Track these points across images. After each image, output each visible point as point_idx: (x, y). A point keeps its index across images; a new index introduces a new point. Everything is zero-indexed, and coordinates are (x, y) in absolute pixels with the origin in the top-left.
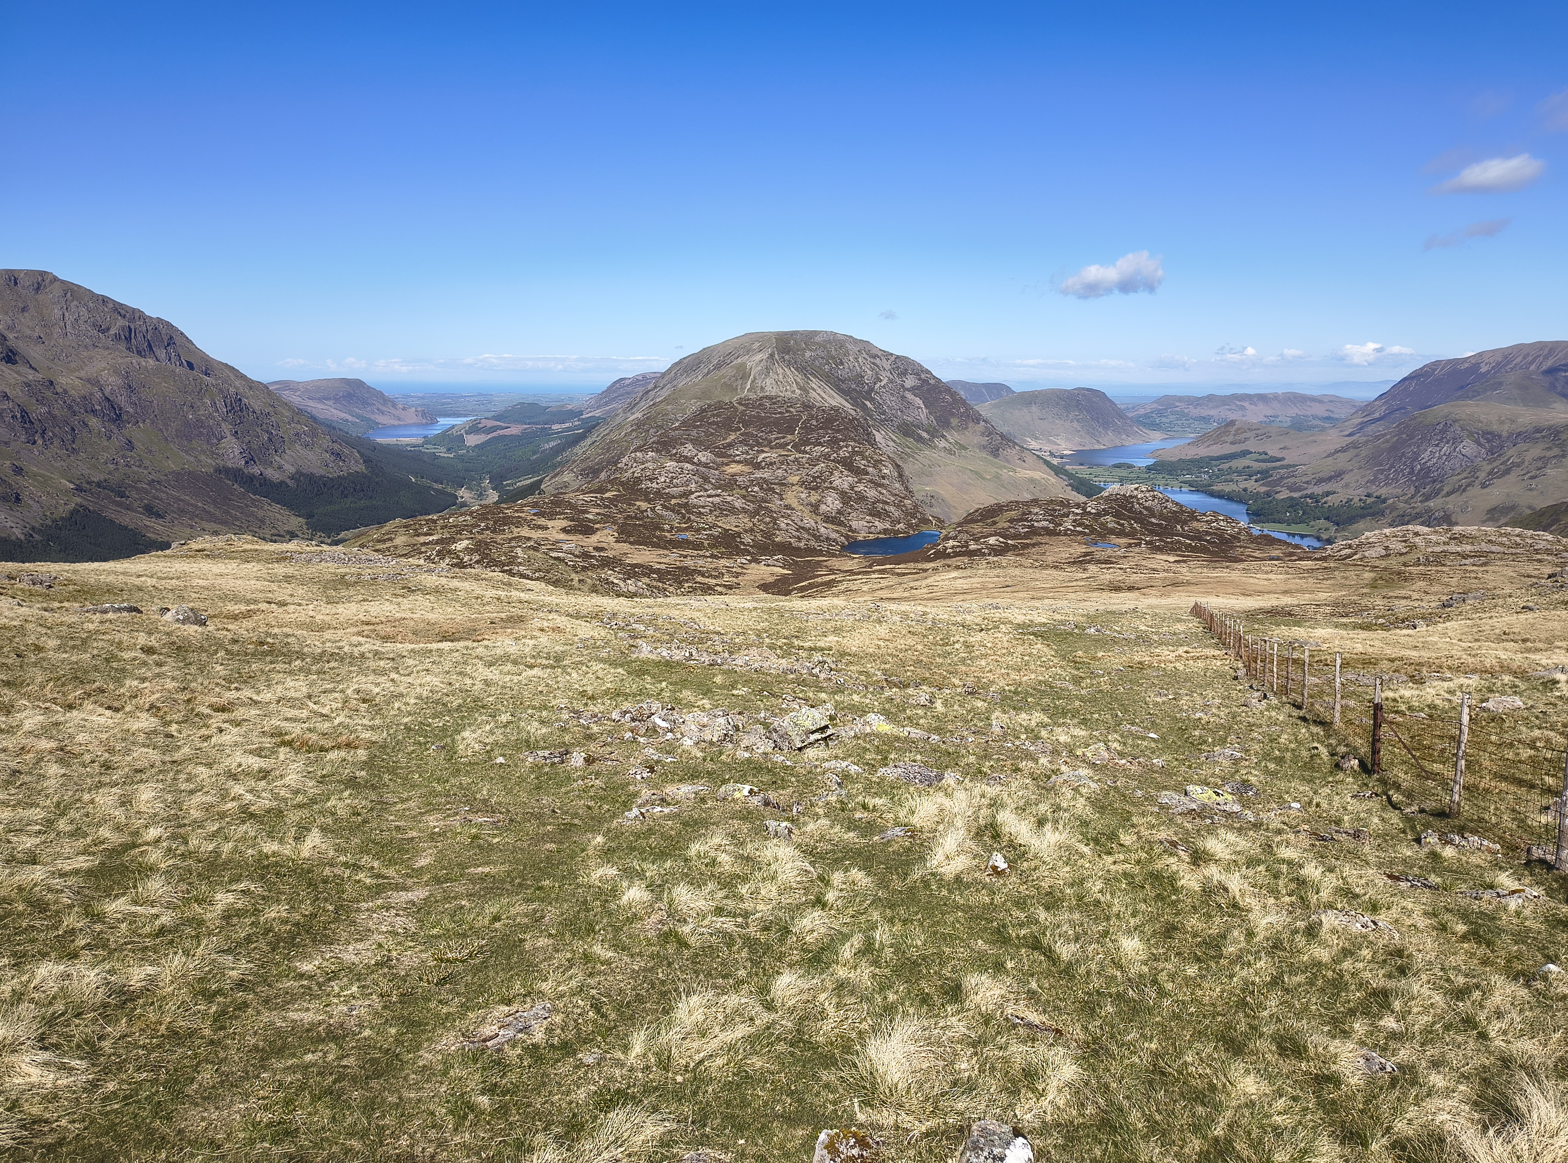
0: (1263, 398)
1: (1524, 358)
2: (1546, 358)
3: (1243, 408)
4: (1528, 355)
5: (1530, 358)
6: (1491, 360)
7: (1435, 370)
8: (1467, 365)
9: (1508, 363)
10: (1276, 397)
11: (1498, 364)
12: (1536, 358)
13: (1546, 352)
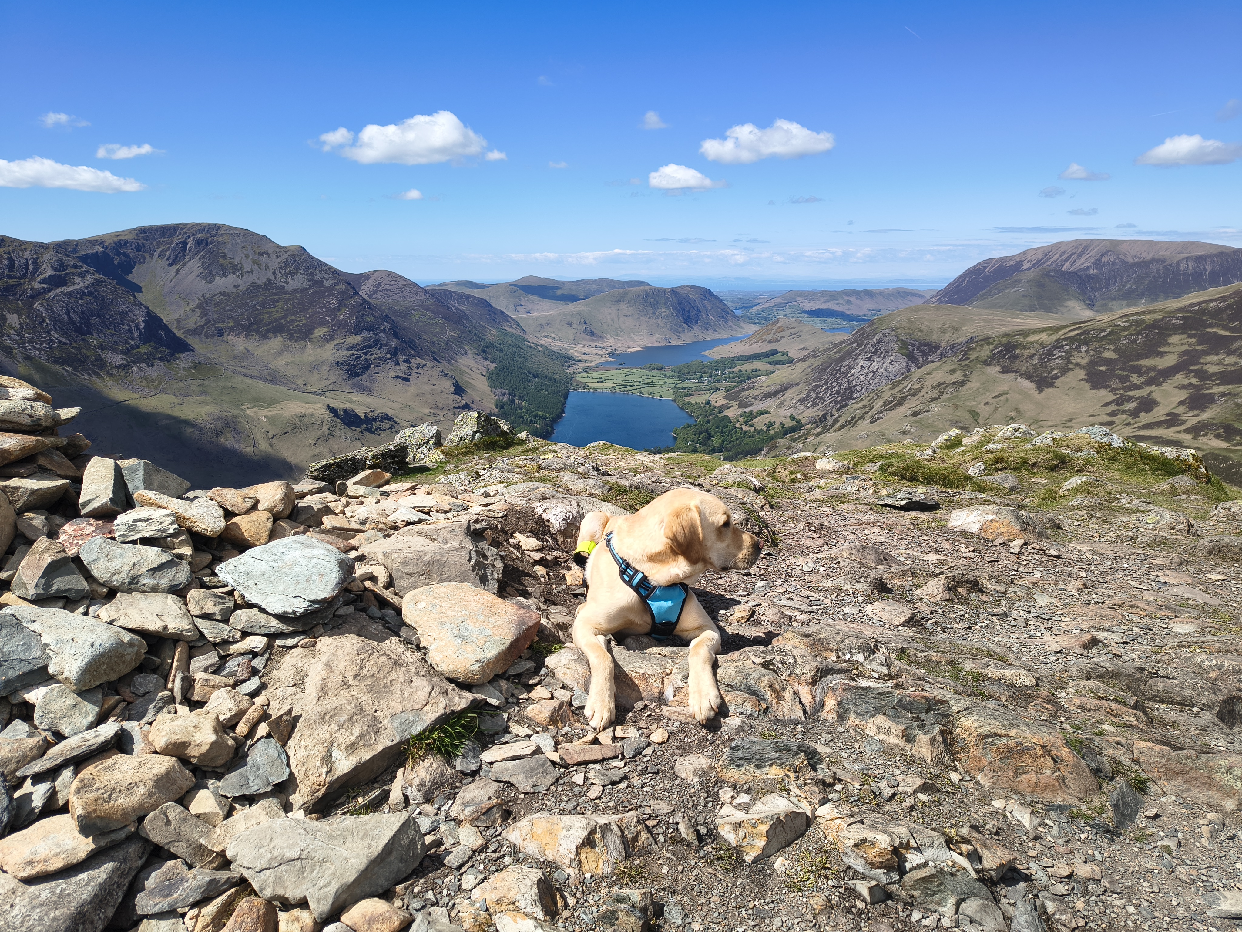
0: (869, 294)
1: (1061, 256)
2: (1080, 255)
3: (849, 302)
4: (1064, 252)
5: (1066, 256)
6: (1033, 257)
7: (985, 268)
8: (1012, 263)
9: (1047, 260)
10: (881, 293)
11: (1039, 261)
12: (1071, 256)
13: (1080, 250)
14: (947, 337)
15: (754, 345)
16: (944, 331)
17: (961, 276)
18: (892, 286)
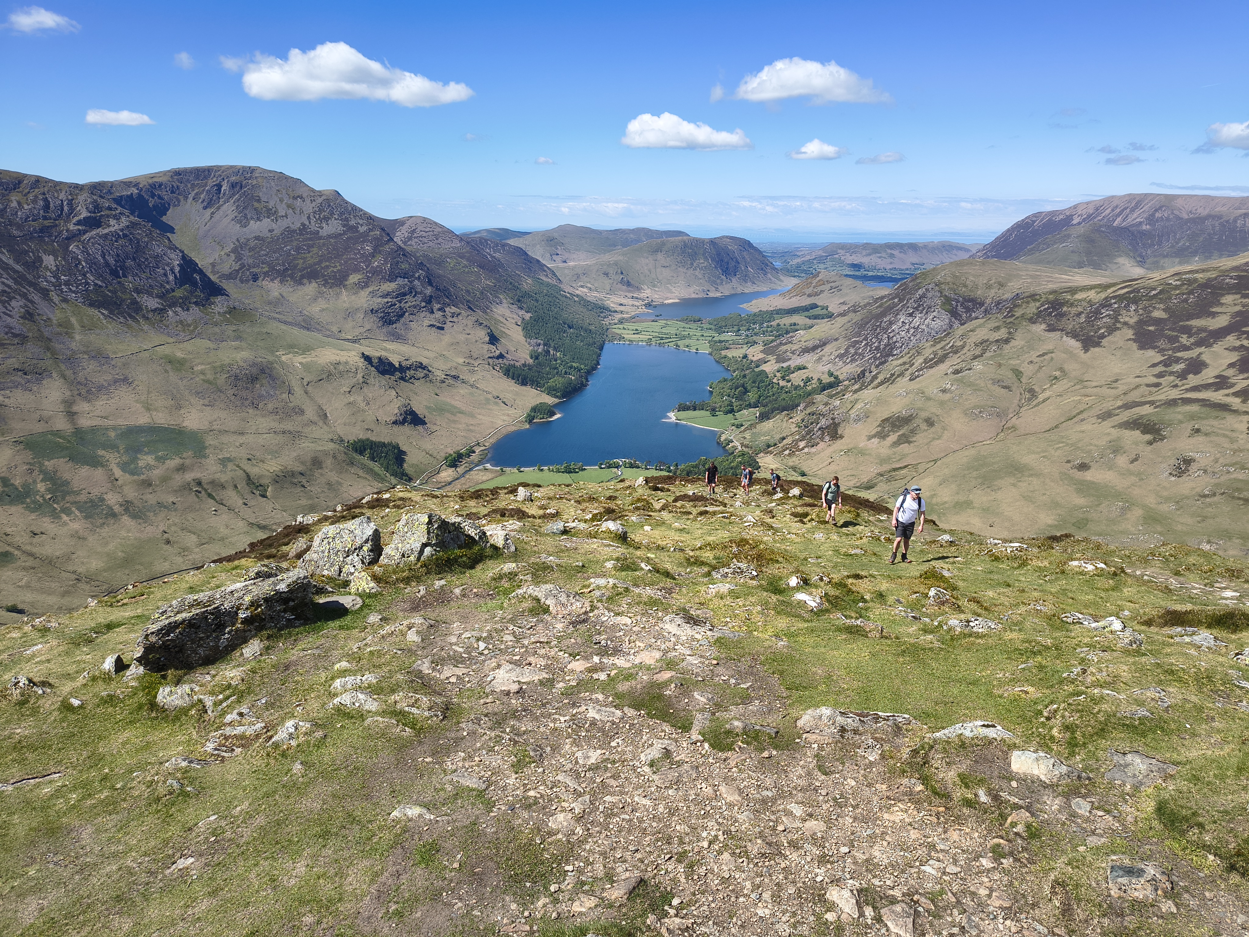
0: (913, 247)
1: (1113, 210)
2: (1133, 210)
3: (892, 256)
4: (1117, 206)
5: (1118, 210)
6: (1084, 212)
7: (1034, 222)
8: (1061, 217)
9: (1098, 215)
10: (925, 246)
11: (1089, 216)
12: (1123, 210)
13: (1133, 205)
14: (992, 293)
15: (794, 299)
16: (989, 287)
17: (1008, 230)
18: (937, 239)
